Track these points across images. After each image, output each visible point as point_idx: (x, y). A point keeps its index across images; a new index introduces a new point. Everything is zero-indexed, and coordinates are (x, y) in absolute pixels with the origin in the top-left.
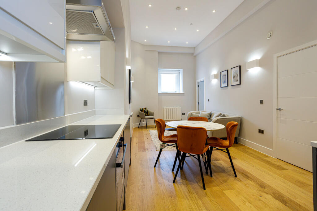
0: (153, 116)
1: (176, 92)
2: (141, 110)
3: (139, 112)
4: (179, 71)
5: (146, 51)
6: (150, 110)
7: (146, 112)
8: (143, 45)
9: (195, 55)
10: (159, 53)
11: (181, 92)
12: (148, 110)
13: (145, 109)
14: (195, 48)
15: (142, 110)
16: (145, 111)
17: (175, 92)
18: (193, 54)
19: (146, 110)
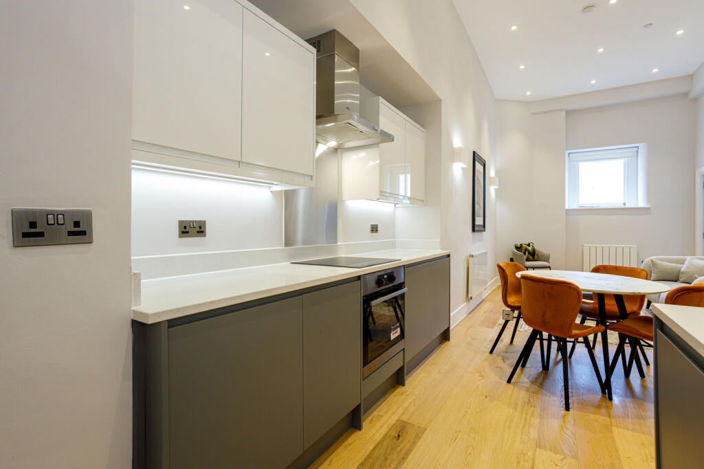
0: (548, 262)
1: (624, 204)
2: (517, 248)
3: (514, 253)
4: (636, 149)
5: (534, 114)
6: (540, 248)
7: (529, 253)
8: (526, 103)
9: (692, 95)
10: (568, 113)
11: (641, 203)
12: (537, 248)
13: (529, 245)
14: (692, 75)
15: (519, 248)
16: (526, 249)
17: (621, 206)
18: (686, 94)
19: (530, 248)
